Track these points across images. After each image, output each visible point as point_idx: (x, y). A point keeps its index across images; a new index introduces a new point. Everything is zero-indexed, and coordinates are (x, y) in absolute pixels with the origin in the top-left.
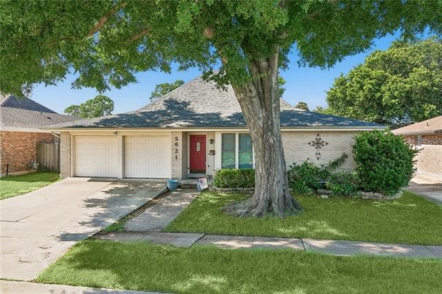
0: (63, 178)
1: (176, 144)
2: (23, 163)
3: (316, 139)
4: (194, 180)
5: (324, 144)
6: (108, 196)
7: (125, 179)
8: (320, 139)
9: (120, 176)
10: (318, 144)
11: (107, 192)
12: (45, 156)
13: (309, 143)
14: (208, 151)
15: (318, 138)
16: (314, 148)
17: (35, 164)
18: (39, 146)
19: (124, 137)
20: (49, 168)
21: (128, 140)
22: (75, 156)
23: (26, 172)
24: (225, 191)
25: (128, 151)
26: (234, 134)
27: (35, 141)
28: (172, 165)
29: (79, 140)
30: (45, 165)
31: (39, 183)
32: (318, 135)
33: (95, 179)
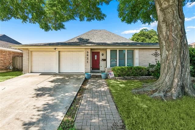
0: (24, 74)
1: (87, 55)
2: (3, 67)
3: (155, 52)
4: (97, 73)
5: (159, 55)
6: (53, 84)
7: (60, 74)
8: (157, 52)
9: (57, 72)
10: (156, 55)
11: (52, 82)
12: (17, 63)
13: (152, 54)
14: (101, 59)
15: (156, 52)
16: (154, 57)
17: (11, 67)
18: (14, 58)
19: (59, 52)
20: (19, 69)
21: (62, 53)
22: (32, 62)
23: (5, 71)
24: (119, 79)
25: (61, 59)
26: (116, 50)
27: (11, 56)
28: (85, 66)
29: (34, 53)
30: (17, 67)
31: (8, 77)
32: (156, 51)
33: (43, 74)
